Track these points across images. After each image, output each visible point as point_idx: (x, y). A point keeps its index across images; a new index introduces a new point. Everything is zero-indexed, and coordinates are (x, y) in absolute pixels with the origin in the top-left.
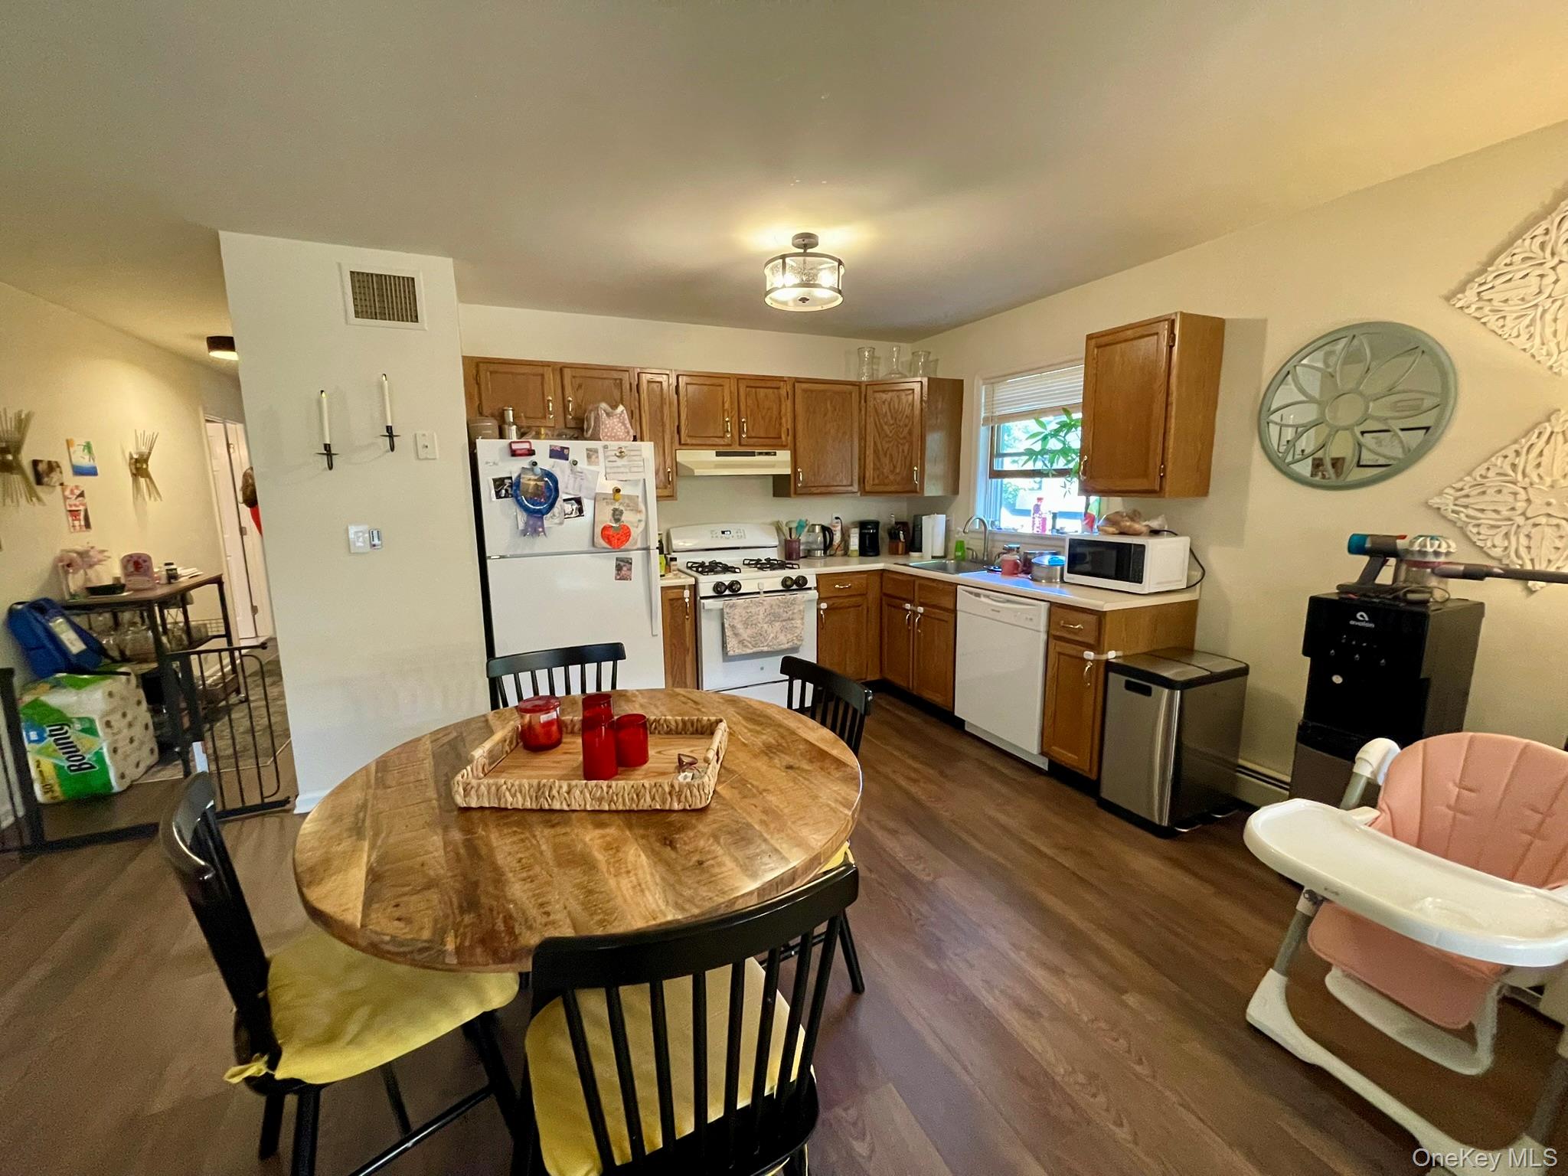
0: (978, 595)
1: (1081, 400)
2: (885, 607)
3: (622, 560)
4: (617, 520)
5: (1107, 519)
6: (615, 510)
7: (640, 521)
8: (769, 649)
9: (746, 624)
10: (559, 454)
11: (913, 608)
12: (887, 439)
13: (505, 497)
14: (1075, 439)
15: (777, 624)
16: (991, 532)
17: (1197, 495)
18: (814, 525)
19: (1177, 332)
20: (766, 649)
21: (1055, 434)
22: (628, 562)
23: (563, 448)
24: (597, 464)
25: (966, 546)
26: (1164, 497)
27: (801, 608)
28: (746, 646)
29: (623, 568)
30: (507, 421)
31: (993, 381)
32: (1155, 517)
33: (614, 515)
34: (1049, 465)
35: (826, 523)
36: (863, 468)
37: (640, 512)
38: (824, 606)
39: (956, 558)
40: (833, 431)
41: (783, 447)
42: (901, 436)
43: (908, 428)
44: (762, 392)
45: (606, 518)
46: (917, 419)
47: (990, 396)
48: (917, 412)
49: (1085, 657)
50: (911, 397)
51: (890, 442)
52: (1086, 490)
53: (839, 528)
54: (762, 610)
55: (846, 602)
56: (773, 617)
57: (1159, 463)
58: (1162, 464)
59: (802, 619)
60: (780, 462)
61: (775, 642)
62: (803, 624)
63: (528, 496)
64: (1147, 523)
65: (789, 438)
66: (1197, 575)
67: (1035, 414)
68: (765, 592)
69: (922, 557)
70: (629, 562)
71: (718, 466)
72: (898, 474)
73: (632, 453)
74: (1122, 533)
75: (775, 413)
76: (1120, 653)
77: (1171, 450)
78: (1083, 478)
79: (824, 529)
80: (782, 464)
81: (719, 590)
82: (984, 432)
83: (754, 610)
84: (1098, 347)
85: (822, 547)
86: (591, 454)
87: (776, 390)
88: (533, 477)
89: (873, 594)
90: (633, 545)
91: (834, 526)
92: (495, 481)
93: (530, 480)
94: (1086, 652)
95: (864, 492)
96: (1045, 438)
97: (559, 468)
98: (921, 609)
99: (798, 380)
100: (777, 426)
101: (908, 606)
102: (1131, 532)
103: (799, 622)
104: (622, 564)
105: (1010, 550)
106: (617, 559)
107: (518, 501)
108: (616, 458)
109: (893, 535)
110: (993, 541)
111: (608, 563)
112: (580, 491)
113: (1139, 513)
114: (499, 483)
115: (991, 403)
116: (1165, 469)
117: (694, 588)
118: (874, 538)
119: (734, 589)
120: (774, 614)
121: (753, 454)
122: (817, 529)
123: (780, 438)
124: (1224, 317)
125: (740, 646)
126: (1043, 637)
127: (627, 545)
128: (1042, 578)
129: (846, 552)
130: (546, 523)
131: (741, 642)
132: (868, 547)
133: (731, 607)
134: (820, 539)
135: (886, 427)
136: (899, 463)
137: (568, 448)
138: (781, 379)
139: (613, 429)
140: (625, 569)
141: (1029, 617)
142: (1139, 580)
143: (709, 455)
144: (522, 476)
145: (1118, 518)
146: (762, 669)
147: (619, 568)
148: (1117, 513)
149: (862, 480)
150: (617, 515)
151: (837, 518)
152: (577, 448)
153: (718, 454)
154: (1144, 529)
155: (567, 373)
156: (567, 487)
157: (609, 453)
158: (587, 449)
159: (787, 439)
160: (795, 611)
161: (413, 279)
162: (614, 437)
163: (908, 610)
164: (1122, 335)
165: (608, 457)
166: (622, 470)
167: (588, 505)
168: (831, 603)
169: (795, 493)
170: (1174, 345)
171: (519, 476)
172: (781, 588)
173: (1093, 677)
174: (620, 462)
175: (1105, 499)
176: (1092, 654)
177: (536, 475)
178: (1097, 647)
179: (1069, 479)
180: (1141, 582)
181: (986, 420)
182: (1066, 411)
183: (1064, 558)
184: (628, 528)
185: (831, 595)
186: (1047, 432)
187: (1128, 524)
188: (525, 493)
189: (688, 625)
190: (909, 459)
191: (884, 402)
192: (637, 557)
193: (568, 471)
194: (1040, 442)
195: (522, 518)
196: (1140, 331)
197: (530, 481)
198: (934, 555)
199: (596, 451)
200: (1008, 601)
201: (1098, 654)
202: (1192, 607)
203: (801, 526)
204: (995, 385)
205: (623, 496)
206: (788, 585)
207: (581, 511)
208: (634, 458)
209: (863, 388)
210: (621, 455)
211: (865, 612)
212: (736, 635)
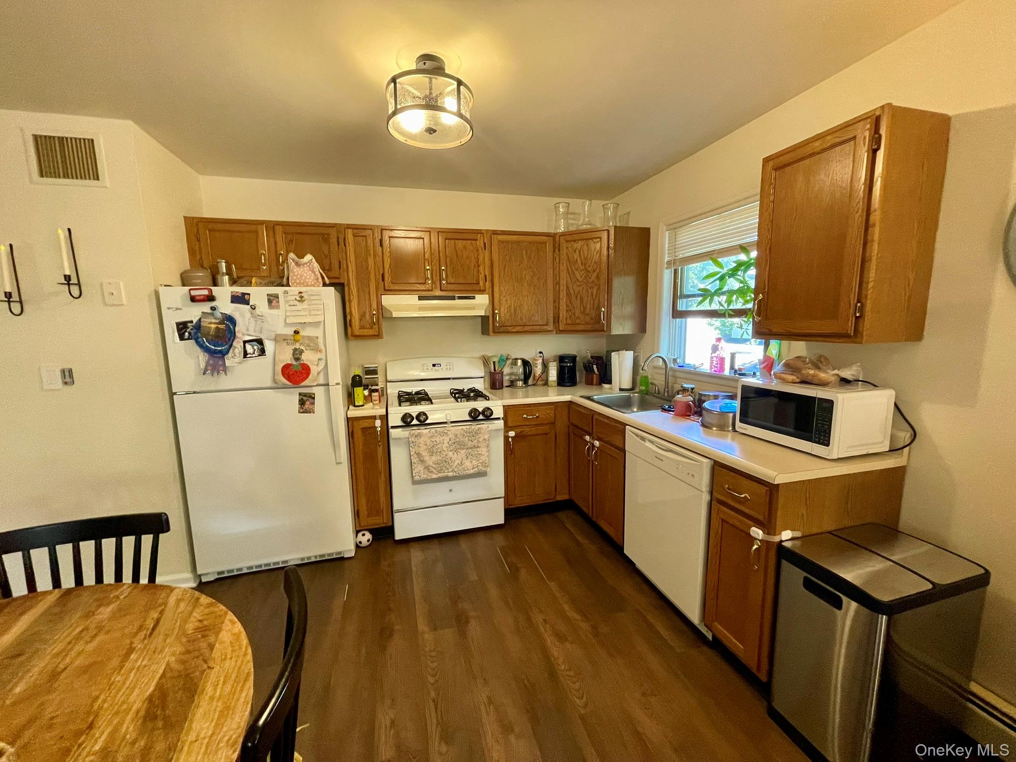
0: (643, 439)
1: (756, 238)
2: (572, 435)
3: (305, 395)
4: (297, 359)
5: (787, 365)
6: (295, 350)
7: (319, 359)
8: (455, 474)
9: (432, 453)
10: (240, 299)
11: (592, 441)
12: (578, 283)
13: (188, 339)
14: (751, 276)
15: (463, 452)
16: (672, 369)
17: (908, 339)
18: (517, 359)
19: (883, 131)
20: (451, 474)
21: (733, 273)
22: (310, 397)
23: (244, 294)
24: (278, 307)
25: (650, 381)
26: (861, 343)
27: (486, 437)
28: (431, 472)
29: (306, 402)
30: (221, 272)
31: (675, 227)
32: (846, 365)
33: (294, 354)
34: (726, 305)
35: (527, 358)
36: (557, 309)
37: (320, 351)
38: (512, 434)
39: (640, 392)
40: (528, 278)
41: (482, 291)
42: (590, 281)
43: (595, 274)
44: (460, 244)
45: (287, 357)
46: (604, 266)
47: (673, 240)
48: (604, 259)
49: (752, 534)
50: (598, 245)
51: (580, 286)
52: (763, 332)
53: (540, 361)
54: (447, 439)
55: (534, 430)
56: (458, 445)
57: (853, 298)
58: (858, 302)
59: (487, 446)
60: (480, 304)
61: (460, 468)
62: (488, 451)
63: (210, 338)
64: (836, 372)
65: (487, 283)
66: (905, 436)
67: (712, 256)
68: (452, 422)
69: (611, 389)
70: (312, 397)
71: (421, 309)
72: (588, 314)
73: (312, 298)
74: (803, 382)
75: (473, 261)
76: (798, 534)
77: (871, 285)
78: (757, 319)
79: (525, 363)
80: (479, 306)
81: (407, 420)
82: (667, 276)
83: (438, 439)
84: (776, 169)
85: (522, 377)
86: (272, 300)
87: (473, 242)
88: (214, 321)
89: (562, 425)
90: (315, 380)
91: (536, 360)
92: (178, 324)
93: (211, 323)
94: (753, 529)
95: (560, 332)
96: (722, 278)
97: (238, 311)
98: (597, 443)
99: (495, 233)
100: (476, 273)
101: (587, 438)
102: (816, 382)
103: (485, 449)
104: (305, 398)
105: (684, 390)
106: (300, 394)
107: (198, 343)
108: (297, 303)
109: (588, 368)
110: (675, 377)
111: (292, 398)
112: (261, 333)
113: (826, 359)
114: (182, 327)
115: (674, 248)
116: (862, 309)
117: (385, 418)
118: (573, 370)
119: (422, 418)
120: (459, 443)
121: (453, 298)
122: (519, 362)
123: (478, 283)
124: (950, 112)
125: (426, 471)
126: (706, 497)
127: (306, 382)
128: (713, 426)
129: (546, 383)
130: (228, 363)
131: (427, 468)
132: (567, 378)
133: (416, 436)
134: (521, 370)
135: (577, 273)
136: (588, 306)
137: (249, 294)
138: (479, 232)
139: (301, 276)
140: (308, 403)
141: (691, 473)
142: (827, 443)
143: (412, 299)
144: (202, 320)
145: (799, 364)
146: (451, 491)
147: (302, 403)
148: (798, 357)
149: (556, 320)
150: (297, 355)
151: (541, 353)
152: (258, 294)
153: (420, 298)
154: (833, 379)
155: (279, 230)
156: (248, 330)
157: (289, 298)
158: (268, 295)
159: (485, 285)
160: (481, 440)
161: (92, 140)
162: (303, 283)
163: (588, 442)
164: (808, 150)
165: (288, 301)
166: (302, 313)
167: (269, 346)
168: (519, 430)
169: (494, 332)
170: (878, 149)
171: (200, 320)
172: (468, 418)
173: (763, 559)
174: (300, 306)
175: (785, 343)
176: (761, 532)
177: (215, 318)
178: (768, 526)
179: (746, 319)
180: (828, 445)
181: (669, 263)
182: (744, 248)
183: (737, 404)
184: (308, 366)
185: (519, 424)
186: (725, 271)
187: (812, 372)
188: (206, 335)
189: (380, 451)
190: (596, 302)
191: (575, 251)
192: (319, 392)
193: (248, 315)
194: (718, 282)
195: (202, 358)
196: (830, 140)
197: (211, 325)
198: (623, 387)
199: (277, 296)
200: (671, 451)
201: (768, 534)
202: (898, 475)
203: (503, 360)
204: (677, 230)
205: (303, 337)
206: (474, 416)
207: (262, 352)
208: (315, 302)
209: (557, 238)
210: (301, 299)
211: (553, 439)
212: (422, 461)
